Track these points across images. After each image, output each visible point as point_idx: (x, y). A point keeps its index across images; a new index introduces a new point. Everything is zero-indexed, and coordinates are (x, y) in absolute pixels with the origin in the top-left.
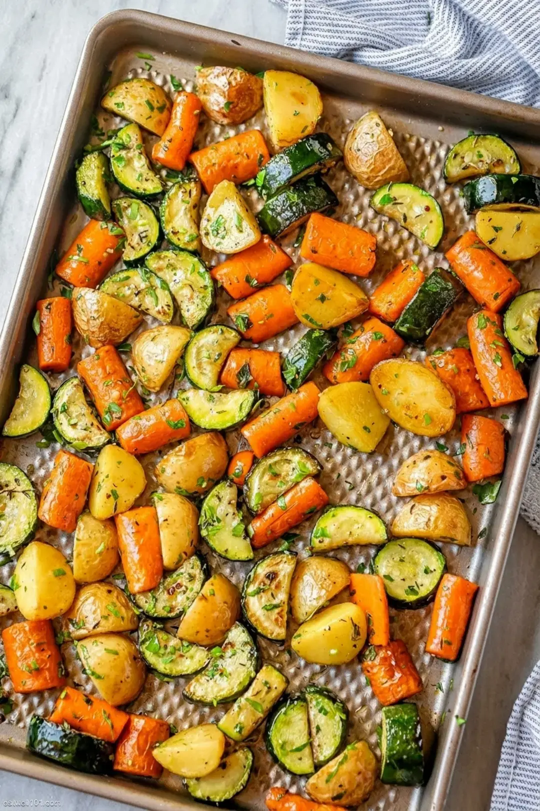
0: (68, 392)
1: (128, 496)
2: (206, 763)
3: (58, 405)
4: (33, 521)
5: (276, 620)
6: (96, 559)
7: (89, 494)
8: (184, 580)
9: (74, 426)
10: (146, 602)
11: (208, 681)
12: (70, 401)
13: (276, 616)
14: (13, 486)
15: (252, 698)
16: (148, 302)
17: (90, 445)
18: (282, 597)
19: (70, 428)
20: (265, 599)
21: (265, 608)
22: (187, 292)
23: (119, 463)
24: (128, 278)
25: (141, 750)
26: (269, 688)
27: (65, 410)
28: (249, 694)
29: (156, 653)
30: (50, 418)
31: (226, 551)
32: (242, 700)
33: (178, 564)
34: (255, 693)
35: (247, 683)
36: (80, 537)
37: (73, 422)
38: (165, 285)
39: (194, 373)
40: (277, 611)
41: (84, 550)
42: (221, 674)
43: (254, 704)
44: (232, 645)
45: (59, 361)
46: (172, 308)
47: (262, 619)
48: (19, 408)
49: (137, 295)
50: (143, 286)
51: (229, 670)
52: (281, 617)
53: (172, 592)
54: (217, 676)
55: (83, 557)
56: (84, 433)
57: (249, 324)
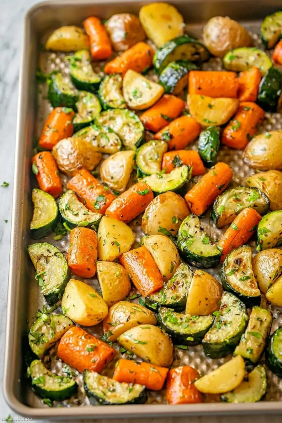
0: (66, 199)
1: (125, 244)
2: (236, 375)
3: (63, 207)
4: (66, 270)
5: (251, 286)
6: (116, 281)
7: (98, 248)
8: (179, 278)
9: (77, 215)
10: (159, 298)
11: (218, 331)
12: (70, 202)
13: (250, 283)
14: (46, 254)
15: (253, 331)
16: (103, 142)
17: (90, 222)
18: (249, 272)
19: (74, 217)
20: (239, 275)
21: (241, 280)
22: (126, 129)
23: (114, 226)
24: (86, 132)
25: (186, 385)
26: (261, 321)
27: (68, 208)
28: (249, 329)
29: (175, 323)
30: (59, 214)
31: (201, 253)
32: (246, 335)
33: (172, 270)
34: (253, 326)
35: (244, 324)
36: (101, 270)
37: (75, 213)
38: (110, 130)
39: (145, 169)
40: (249, 280)
41: (106, 277)
42: (225, 324)
43: (253, 334)
44: (225, 306)
45: (55, 185)
46: (119, 141)
47: (242, 287)
48: (37, 213)
49: (94, 139)
50: (97, 133)
51: (229, 320)
52: (253, 283)
53: (174, 288)
54: (223, 327)
55: (107, 281)
56: (84, 217)
57: (171, 137)
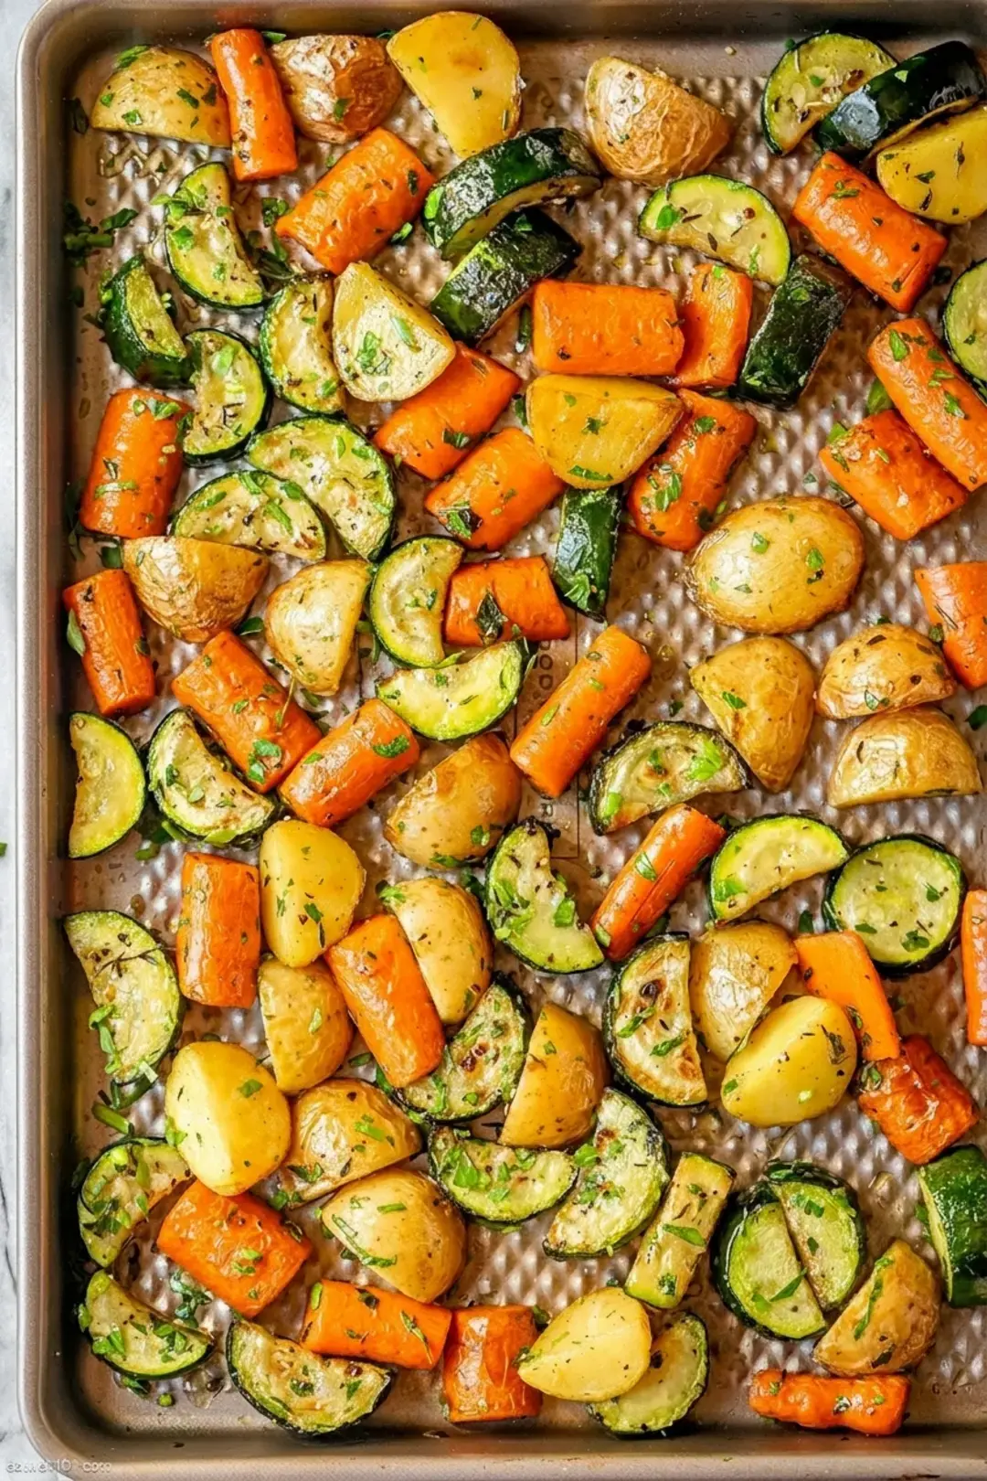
0: (171, 743)
1: (338, 909)
2: (626, 1368)
3: (159, 771)
4: (174, 1007)
5: (683, 1069)
6: (313, 1043)
7: (263, 926)
8: (486, 1036)
9: (199, 803)
10: (429, 1097)
11: (585, 1213)
12: (180, 758)
13: (681, 1060)
14: (118, 950)
15: (677, 1223)
16: (272, 530)
17: (240, 832)
18: (681, 1022)
19: (193, 810)
20: (651, 1035)
21: (656, 1052)
22: (340, 491)
23: (306, 850)
24: (222, 496)
25: (496, 1377)
26: (703, 1195)
27: (173, 779)
28: (667, 1216)
29: (474, 1187)
30: (150, 801)
31: (551, 959)
32: (659, 1231)
33: (469, 1010)
34: (678, 1211)
35: (658, 1195)
36: (273, 1012)
37: (196, 795)
38: (296, 492)
39: (396, 642)
40: (678, 1051)
41: (286, 1034)
42: (607, 1194)
43: (682, 1233)
44: (608, 1133)
45: (136, 693)
46: (321, 531)
47: (656, 1073)
48: (86, 801)
49: (247, 524)
50: (254, 503)
51: (619, 1181)
52: (690, 1059)
53: (471, 1064)
54: (599, 1200)
55: (286, 1047)
56: (223, 813)
57: (474, 522)
